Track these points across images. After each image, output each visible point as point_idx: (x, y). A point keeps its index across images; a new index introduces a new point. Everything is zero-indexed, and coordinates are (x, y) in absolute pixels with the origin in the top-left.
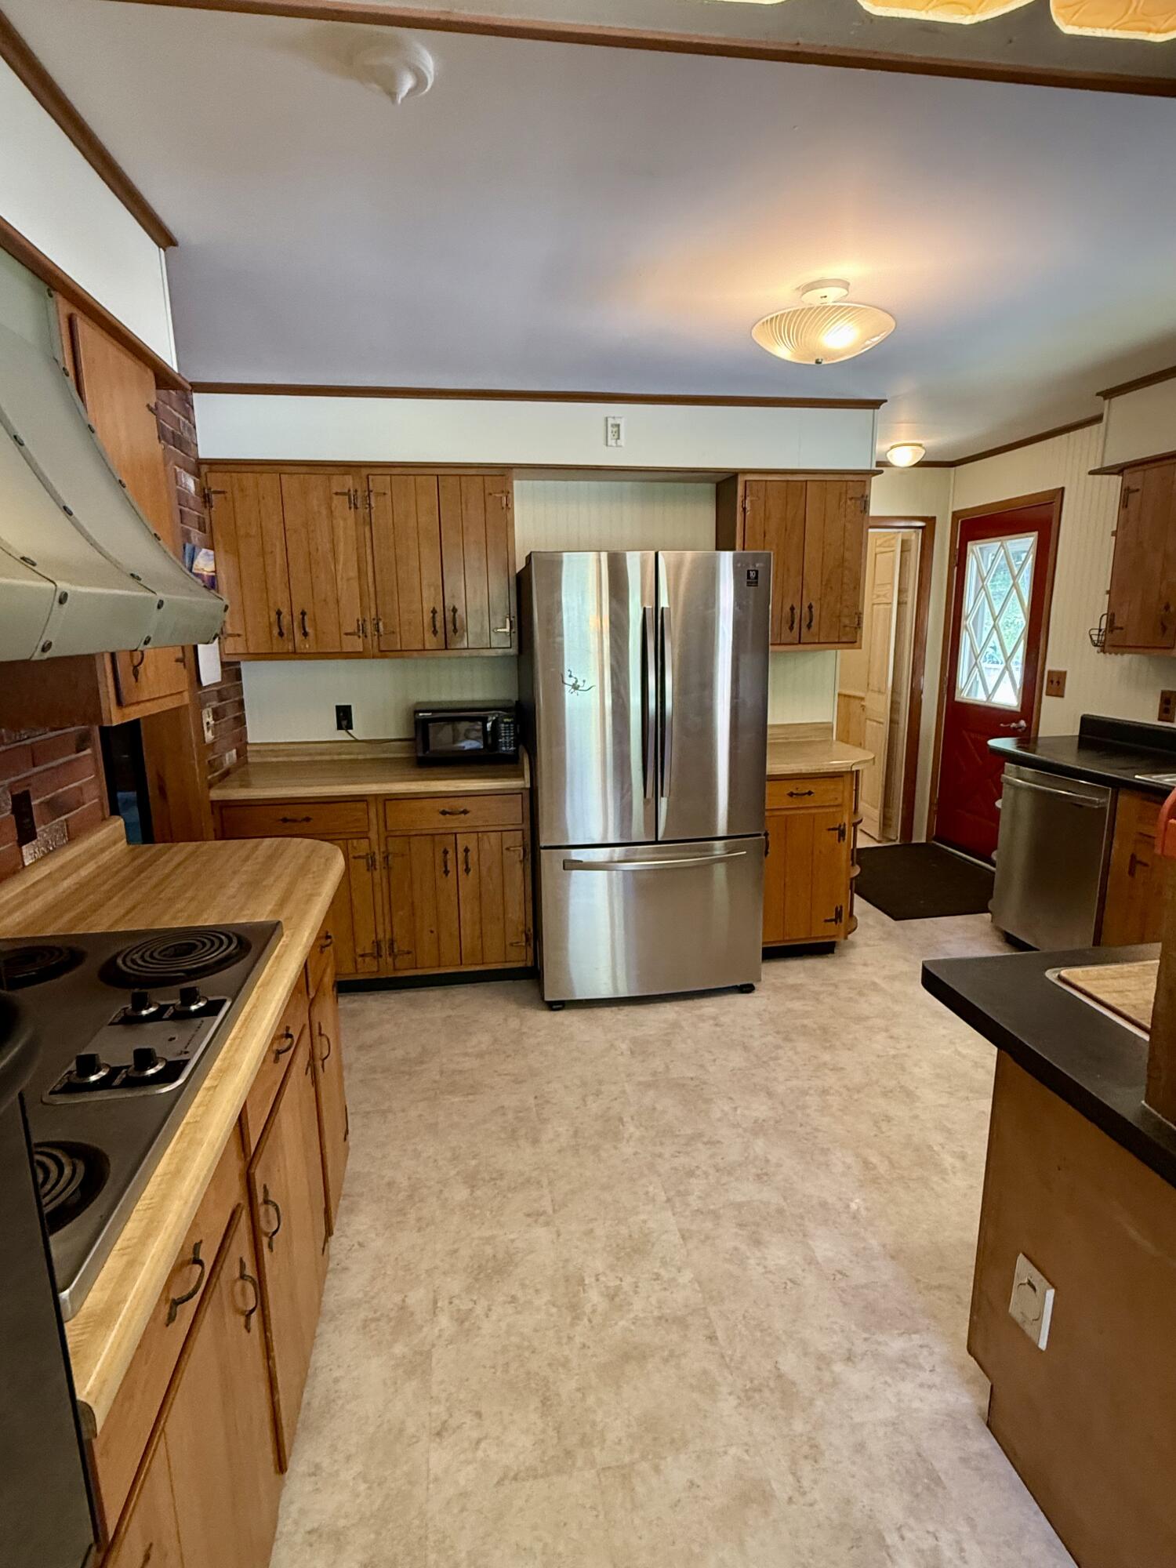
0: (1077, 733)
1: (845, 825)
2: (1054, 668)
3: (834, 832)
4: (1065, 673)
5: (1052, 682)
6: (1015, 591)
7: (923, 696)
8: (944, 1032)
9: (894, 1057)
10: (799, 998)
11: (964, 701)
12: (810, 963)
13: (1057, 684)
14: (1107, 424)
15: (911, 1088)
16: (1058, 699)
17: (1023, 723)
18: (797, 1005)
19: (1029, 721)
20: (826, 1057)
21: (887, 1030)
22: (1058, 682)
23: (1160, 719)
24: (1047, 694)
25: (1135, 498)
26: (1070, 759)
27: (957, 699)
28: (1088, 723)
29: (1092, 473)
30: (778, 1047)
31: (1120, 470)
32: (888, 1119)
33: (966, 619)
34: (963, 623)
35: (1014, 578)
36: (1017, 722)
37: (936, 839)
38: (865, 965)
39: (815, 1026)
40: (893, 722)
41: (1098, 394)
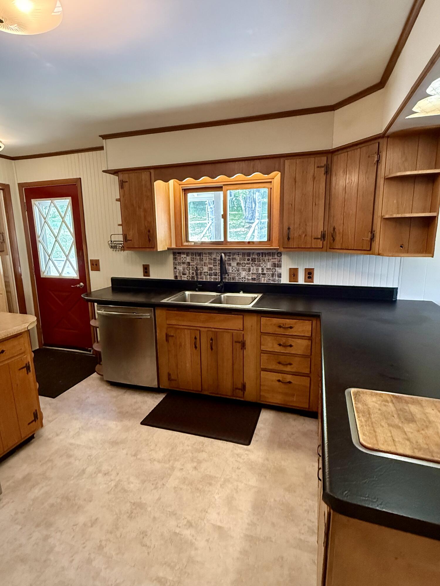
0: (111, 285)
1: (29, 363)
2: (92, 259)
3: (23, 370)
4: (98, 260)
5: (93, 264)
6: (64, 223)
7: (22, 277)
8: (125, 451)
9: (116, 486)
10: (34, 486)
11: (47, 277)
12: (23, 454)
13: (96, 266)
14: (106, 150)
15: (138, 501)
16: (98, 271)
17: (82, 284)
18: (36, 492)
19: (85, 283)
20: (82, 519)
21: (100, 471)
22: (96, 265)
23: (144, 276)
24: (92, 270)
25: (126, 185)
26: (109, 297)
27: (42, 276)
28: (114, 281)
29: (104, 171)
30: (46, 538)
31: (115, 172)
32: (144, 533)
33: (39, 237)
34: (37, 239)
35: (62, 218)
36: (79, 284)
37: (45, 345)
38: (57, 435)
39: (59, 500)
40: (8, 292)
41: (100, 136)
